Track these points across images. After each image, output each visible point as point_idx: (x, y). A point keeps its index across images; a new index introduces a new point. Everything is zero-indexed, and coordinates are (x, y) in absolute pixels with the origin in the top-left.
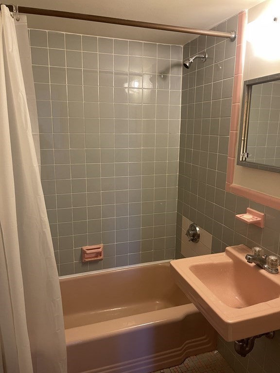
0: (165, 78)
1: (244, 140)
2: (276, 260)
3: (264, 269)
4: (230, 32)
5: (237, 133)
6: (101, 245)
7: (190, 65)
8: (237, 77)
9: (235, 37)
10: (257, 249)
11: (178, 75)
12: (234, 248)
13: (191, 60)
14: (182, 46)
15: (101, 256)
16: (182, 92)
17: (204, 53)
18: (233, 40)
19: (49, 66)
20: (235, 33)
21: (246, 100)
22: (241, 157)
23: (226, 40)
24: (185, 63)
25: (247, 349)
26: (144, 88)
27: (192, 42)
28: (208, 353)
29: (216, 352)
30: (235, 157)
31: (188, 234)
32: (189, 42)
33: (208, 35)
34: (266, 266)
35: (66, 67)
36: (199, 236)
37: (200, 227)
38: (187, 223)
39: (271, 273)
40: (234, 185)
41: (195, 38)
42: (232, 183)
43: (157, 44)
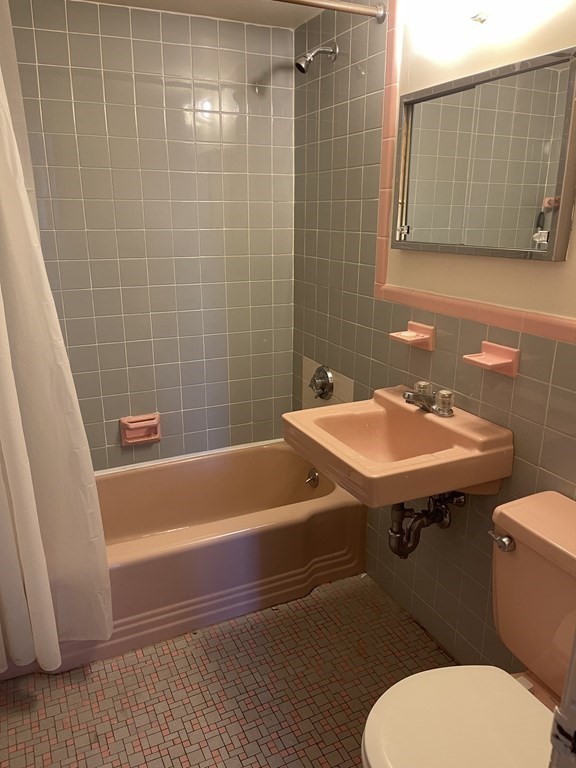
0: (263, 92)
1: (402, 203)
2: (450, 395)
3: (433, 412)
4: (375, 6)
5: (390, 193)
6: (157, 414)
7: (307, 66)
8: (390, 88)
9: (384, 15)
10: (422, 383)
11: (285, 87)
12: (387, 391)
13: (310, 57)
14: (293, 30)
15: (156, 433)
16: (295, 121)
17: (332, 44)
18: (380, 20)
19: (37, 64)
20: (384, 8)
21: (404, 131)
22: (398, 233)
23: (370, 19)
24: (298, 62)
25: (409, 545)
26: (224, 113)
27: (309, 22)
28: (351, 578)
29: (363, 575)
30: (388, 237)
31: (313, 384)
32: (306, 21)
33: (338, 10)
34: (434, 407)
35: (70, 67)
36: (331, 387)
37: (335, 370)
38: (310, 367)
39: (442, 416)
40: (388, 285)
41: (317, 15)
42: (384, 283)
43: (246, 24)
